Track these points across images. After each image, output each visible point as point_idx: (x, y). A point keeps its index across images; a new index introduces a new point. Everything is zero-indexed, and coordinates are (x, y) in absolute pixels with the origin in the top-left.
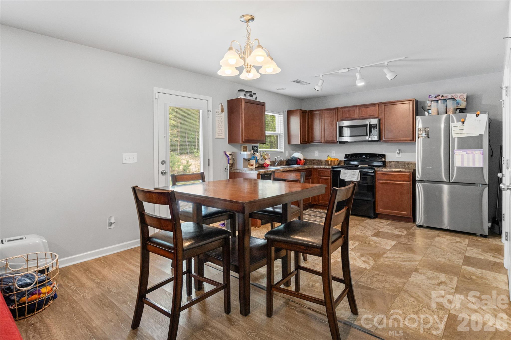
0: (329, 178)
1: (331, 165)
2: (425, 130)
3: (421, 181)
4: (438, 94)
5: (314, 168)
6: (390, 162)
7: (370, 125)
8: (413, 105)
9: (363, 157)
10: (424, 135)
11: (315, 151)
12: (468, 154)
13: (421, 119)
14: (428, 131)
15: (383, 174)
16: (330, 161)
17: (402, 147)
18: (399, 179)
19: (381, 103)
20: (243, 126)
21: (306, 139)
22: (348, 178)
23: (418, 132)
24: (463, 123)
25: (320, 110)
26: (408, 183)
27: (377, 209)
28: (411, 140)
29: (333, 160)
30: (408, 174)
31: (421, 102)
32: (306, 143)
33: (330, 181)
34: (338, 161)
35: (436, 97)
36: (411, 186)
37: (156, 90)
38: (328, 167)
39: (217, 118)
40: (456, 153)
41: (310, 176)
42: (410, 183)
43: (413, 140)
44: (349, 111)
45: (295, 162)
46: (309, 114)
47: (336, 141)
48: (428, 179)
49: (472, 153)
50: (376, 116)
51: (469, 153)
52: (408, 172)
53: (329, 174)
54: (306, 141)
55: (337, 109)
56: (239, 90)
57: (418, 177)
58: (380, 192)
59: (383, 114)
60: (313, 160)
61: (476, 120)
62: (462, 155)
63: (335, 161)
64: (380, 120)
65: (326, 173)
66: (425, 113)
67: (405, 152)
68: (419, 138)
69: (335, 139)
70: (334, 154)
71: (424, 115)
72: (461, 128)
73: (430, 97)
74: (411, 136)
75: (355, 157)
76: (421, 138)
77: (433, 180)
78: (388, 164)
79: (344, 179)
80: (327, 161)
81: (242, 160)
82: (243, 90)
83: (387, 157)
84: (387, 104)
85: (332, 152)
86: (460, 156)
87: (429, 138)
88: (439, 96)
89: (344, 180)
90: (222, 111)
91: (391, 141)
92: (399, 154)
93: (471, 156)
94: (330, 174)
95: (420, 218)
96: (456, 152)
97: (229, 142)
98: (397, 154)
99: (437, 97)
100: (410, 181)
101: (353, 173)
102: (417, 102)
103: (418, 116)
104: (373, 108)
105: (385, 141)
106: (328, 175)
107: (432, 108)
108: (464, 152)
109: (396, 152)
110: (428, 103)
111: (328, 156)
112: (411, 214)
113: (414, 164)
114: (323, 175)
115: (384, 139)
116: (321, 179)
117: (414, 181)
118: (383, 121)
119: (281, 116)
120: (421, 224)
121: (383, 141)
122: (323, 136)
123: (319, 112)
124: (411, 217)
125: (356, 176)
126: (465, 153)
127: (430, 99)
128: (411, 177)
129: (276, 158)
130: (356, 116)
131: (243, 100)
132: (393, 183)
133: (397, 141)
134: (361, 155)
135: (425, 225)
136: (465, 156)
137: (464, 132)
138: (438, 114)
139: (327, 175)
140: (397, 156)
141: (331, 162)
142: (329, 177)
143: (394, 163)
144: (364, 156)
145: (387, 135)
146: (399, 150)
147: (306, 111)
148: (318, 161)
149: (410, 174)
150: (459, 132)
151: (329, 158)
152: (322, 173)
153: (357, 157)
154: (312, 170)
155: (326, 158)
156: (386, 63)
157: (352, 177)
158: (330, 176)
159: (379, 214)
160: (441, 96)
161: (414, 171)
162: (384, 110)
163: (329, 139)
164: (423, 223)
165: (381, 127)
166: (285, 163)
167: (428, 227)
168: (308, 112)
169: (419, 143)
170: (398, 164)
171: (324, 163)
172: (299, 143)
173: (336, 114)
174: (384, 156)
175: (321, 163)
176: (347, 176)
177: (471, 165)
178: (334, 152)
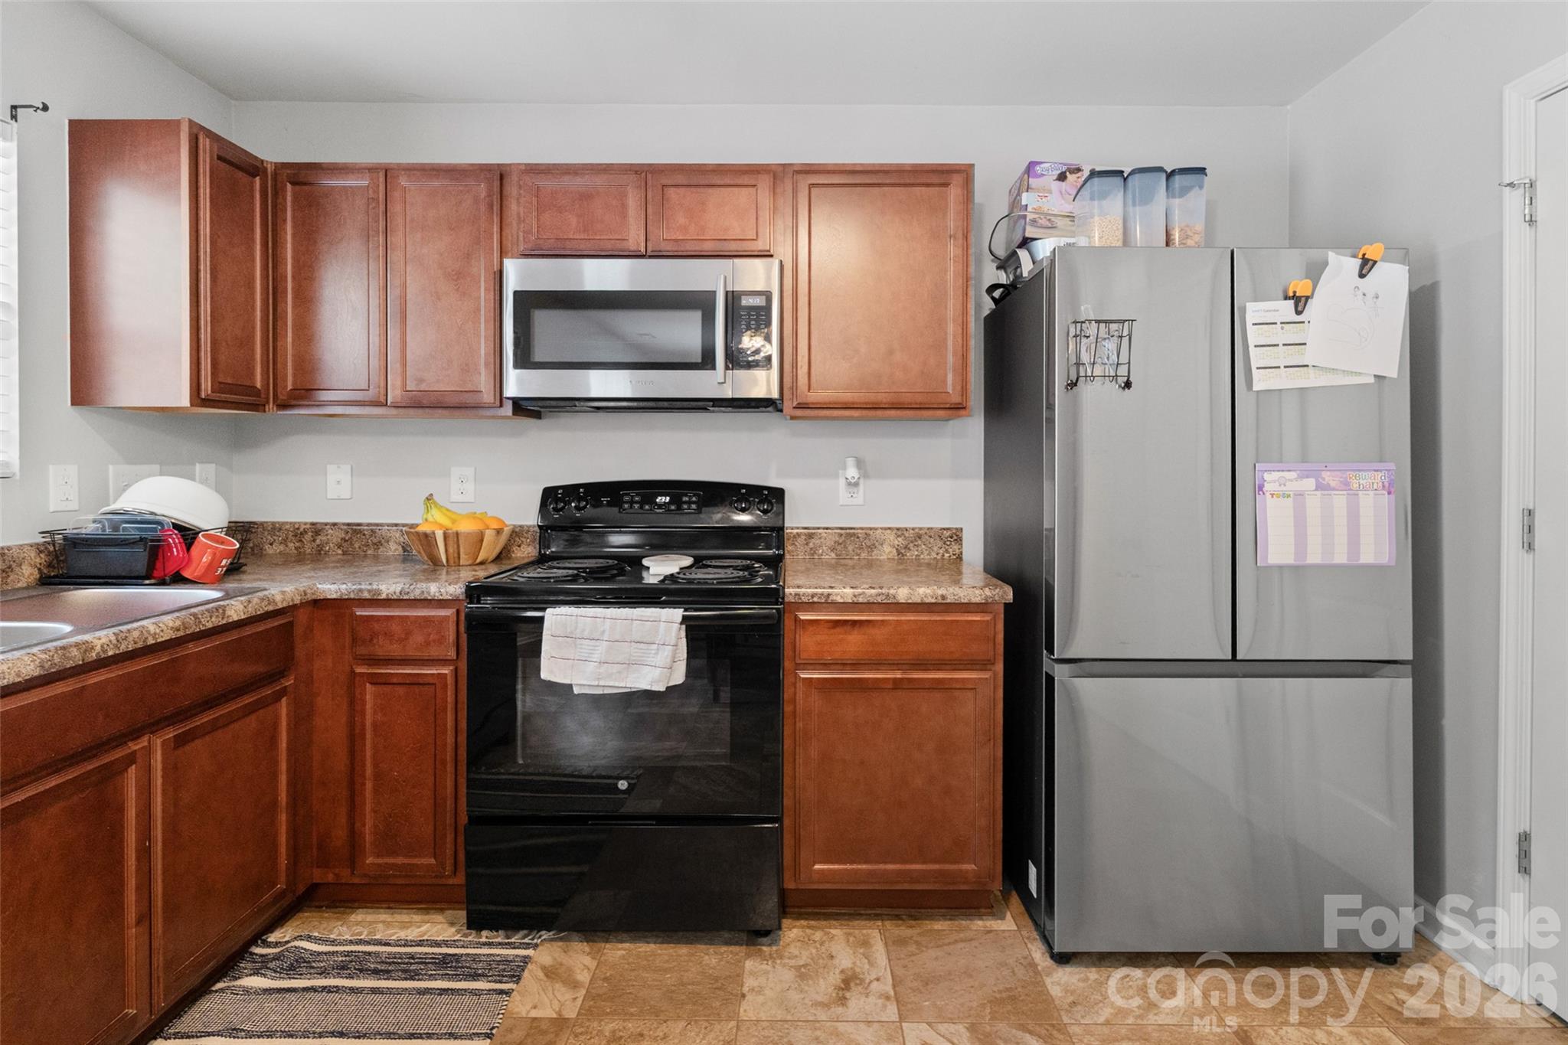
0: (445, 671)
4: (1075, 161)
5: (319, 604)
6: (810, 533)
7: (732, 298)
9: (660, 506)
11: (331, 468)
12: (1328, 488)
15: (837, 624)
16: (446, 536)
18: (937, 652)
21: (252, 374)
22: (603, 668)
24: (1300, 302)
25: (372, 169)
26: (983, 674)
27: (795, 860)
28: (952, 406)
29: (466, 527)
30: (987, 616)
32: (257, 406)
33: (450, 699)
34: (499, 532)
36: (1000, 693)
38: (433, 589)
40: (1267, 487)
41: (282, 674)
42: (995, 676)
44: (586, 197)
46: (278, 192)
47: (488, 396)
49: (1346, 485)
50: (759, 244)
51: (1333, 484)
52: (984, 604)
53: (441, 641)
54: (251, 390)
55: (499, 175)
59: (803, 238)
60: (317, 529)
61: (1360, 293)
62: (1300, 495)
63: (480, 538)
65: (418, 638)
69: (484, 383)
70: (470, 487)
72: (1291, 334)
73: (1038, 170)
75: (609, 504)
79: (567, 681)
80: (427, 539)
84: (824, 177)
85: (456, 472)
86: (1290, 500)
88: (1079, 170)
89: (570, 686)
91: (845, 406)
92: (860, 482)
93: (1340, 501)
94: (452, 637)
96: (1266, 476)
101: (636, 637)
105: (809, 409)
106: (434, 652)
107: (1096, 218)
108: (1307, 477)
109: (840, 473)
111: (430, 498)
114: (395, 650)
115: (803, 394)
116: (376, 680)
118: (803, 280)
121: (799, 406)
122: (393, 355)
123: (365, 183)
125: (664, 656)
126: (1310, 483)
128: (1000, 639)
130: (635, 238)
132: (897, 684)
133: (876, 407)
134: (648, 489)
136: (1314, 503)
137: (1308, 356)
139: (424, 655)
141: (451, 543)
142: (444, 662)
143: (830, 539)
144: (668, 499)
145: (821, 369)
146: (860, 464)
147: (261, 161)
148: (354, 530)
149: (995, 617)
150: (1282, 356)
151: (436, 515)
152: (388, 635)
153: (621, 507)
154: (302, 617)
155: (411, 513)
157: (630, 664)
158: (452, 654)
159: (804, 894)
163: (440, 380)
165: (788, 315)
168: (275, 175)
170: (850, 543)
171: (397, 557)
172: (185, 402)
173: (496, 208)
174: (777, 497)
175: (378, 545)
176: (596, 657)
177: (1341, 558)
178: (469, 472)
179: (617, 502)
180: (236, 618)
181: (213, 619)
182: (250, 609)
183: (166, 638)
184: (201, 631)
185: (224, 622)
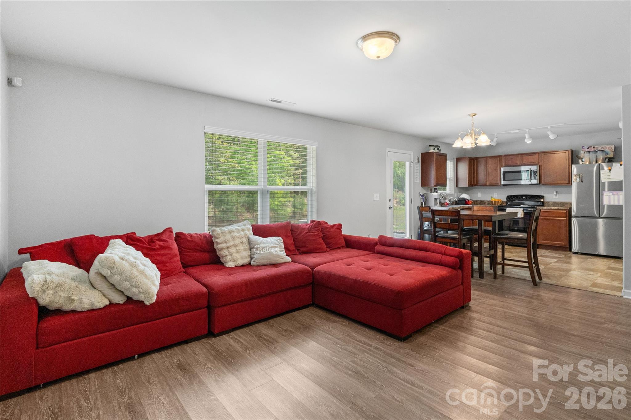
1: (495, 205)
2: (579, 176)
3: (575, 216)
4: (590, 145)
6: (548, 202)
7: (531, 170)
8: (569, 154)
10: (578, 180)
11: (478, 193)
13: (576, 167)
14: (582, 177)
16: (494, 201)
17: (559, 189)
18: (558, 215)
19: (540, 152)
20: (435, 173)
21: (472, 182)
23: (573, 178)
24: (610, 170)
25: (484, 157)
26: (565, 219)
27: (539, 240)
28: (567, 184)
29: (497, 200)
30: (565, 211)
31: (575, 151)
32: (472, 186)
34: (501, 200)
35: (588, 148)
36: (568, 221)
37: (388, 149)
39: (415, 167)
40: (604, 194)
42: (567, 219)
43: (569, 183)
44: (512, 158)
45: (464, 202)
47: (499, 184)
48: (582, 215)
49: (617, 194)
50: (537, 163)
51: (615, 194)
52: (565, 210)
54: (472, 184)
55: (500, 157)
56: (430, 146)
57: (573, 213)
58: (541, 227)
59: (543, 161)
60: (477, 201)
61: (620, 169)
63: (499, 201)
64: (539, 166)
66: (579, 162)
67: (561, 193)
68: (574, 182)
69: (499, 182)
70: (497, 196)
71: (578, 163)
72: (609, 174)
73: (584, 147)
74: (567, 180)
76: (576, 182)
77: (586, 216)
78: (546, 204)
80: (492, 202)
81: (434, 199)
82: (433, 145)
83: (545, 198)
84: (545, 153)
85: (495, 194)
86: (608, 196)
87: (582, 182)
90: (418, 162)
91: (550, 184)
92: (556, 195)
93: (616, 196)
95: (575, 247)
97: (422, 186)
98: (554, 195)
99: (590, 148)
100: (567, 217)
102: (572, 151)
103: (573, 164)
104: (533, 157)
105: (545, 185)
107: (585, 157)
108: (611, 193)
109: (553, 194)
110: (582, 153)
111: (491, 197)
112: (568, 244)
113: (570, 204)
115: (543, 183)
117: (570, 217)
118: (543, 167)
119: (451, 162)
120: (576, 251)
121: (543, 184)
122: (487, 179)
123: (484, 159)
124: (568, 246)
125: (521, 214)
127: (583, 149)
128: (568, 214)
129: (450, 198)
130: (518, 163)
131: (435, 153)
132: (552, 219)
133: (555, 184)
134: (522, 196)
135: (579, 252)
136: (612, 196)
137: (611, 177)
138: (590, 163)
140: (554, 197)
143: (552, 203)
144: (525, 197)
145: (546, 179)
146: (557, 192)
147: (472, 158)
148: (482, 201)
149: (567, 212)
150: (607, 177)
151: (493, 199)
155: (489, 199)
156: (549, 127)
159: (540, 245)
160: (593, 147)
161: (570, 209)
162: (543, 159)
163: (493, 182)
164: (578, 250)
165: (541, 172)
166: (455, 203)
167: (582, 254)
168: (475, 158)
169: (574, 186)
170: (555, 204)
171: (487, 204)
172: (467, 186)
173: (500, 161)
174: (542, 197)
175: (484, 203)
177: (616, 204)
179: (517, 198)
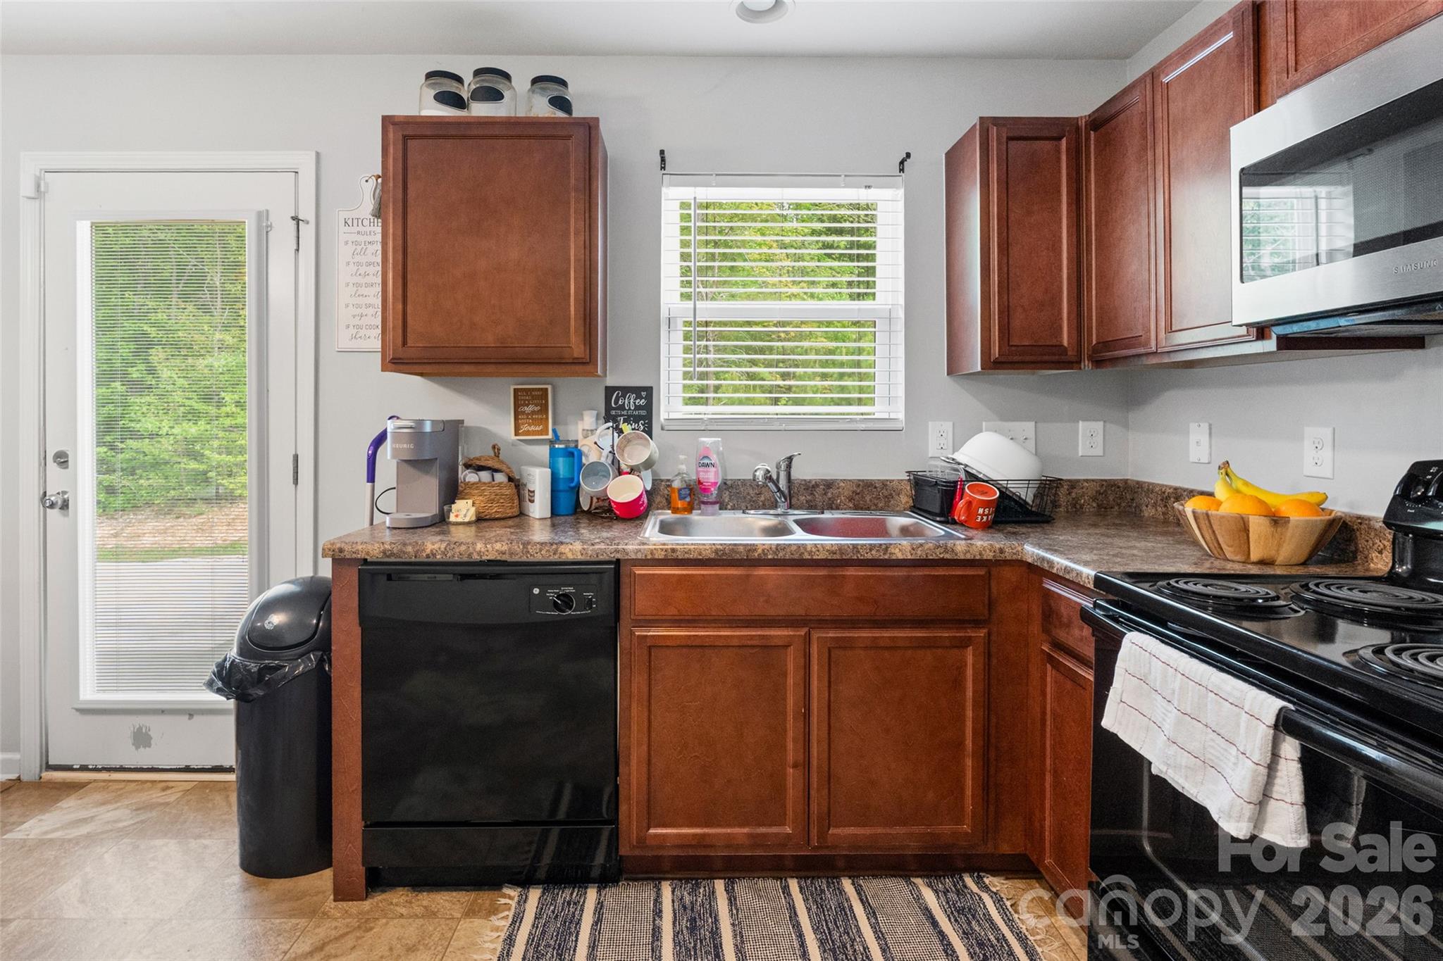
0: (1090, 677)
53: (1088, 638)
65: (1076, 630)
70: (1327, 454)
106: (1084, 650)
114: (1063, 637)
116: (1054, 665)
123: (1137, 98)
139: (1078, 649)
142: (1088, 666)
152: (1059, 615)
154: (1010, 575)
172: (979, 366)
178: (1326, 433)
180: (900, 556)
181: (873, 552)
182: (919, 552)
183: (821, 556)
184: (858, 559)
185: (886, 557)
